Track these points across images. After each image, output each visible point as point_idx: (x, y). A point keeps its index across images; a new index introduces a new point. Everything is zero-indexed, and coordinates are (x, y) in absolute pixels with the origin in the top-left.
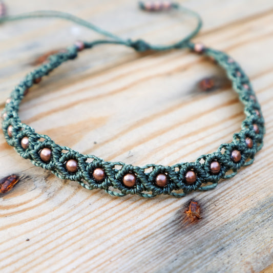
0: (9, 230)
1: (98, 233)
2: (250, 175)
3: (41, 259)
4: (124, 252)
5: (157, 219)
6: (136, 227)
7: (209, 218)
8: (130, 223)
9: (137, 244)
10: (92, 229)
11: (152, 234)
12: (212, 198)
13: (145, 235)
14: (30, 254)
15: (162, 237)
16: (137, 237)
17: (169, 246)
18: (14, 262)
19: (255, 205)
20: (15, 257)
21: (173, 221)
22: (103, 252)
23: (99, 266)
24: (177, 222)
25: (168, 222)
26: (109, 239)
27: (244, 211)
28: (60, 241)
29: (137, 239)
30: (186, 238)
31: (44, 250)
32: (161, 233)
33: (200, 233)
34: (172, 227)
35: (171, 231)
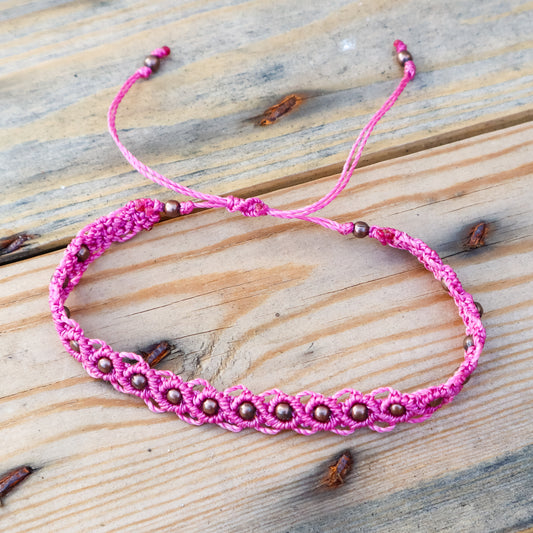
0: (136, 428)
1: (223, 466)
2: (437, 433)
3: (154, 482)
4: (240, 503)
5: (295, 467)
6: (268, 472)
7: (351, 487)
8: (263, 463)
9: (256, 497)
10: (220, 458)
11: (279, 487)
12: (373, 456)
13: (270, 487)
14: (145, 470)
15: (287, 495)
16: (262, 486)
17: (289, 512)
18: (127, 476)
19: (415, 484)
20: (130, 470)
21: (311, 477)
22: (218, 494)
23: (207, 512)
24: (314, 479)
25: (304, 476)
26: (231, 479)
27: (397, 490)
28: (180, 464)
29: (260, 490)
30: (312, 507)
31: (161, 470)
32: (290, 489)
33: (331, 505)
34: (305, 484)
35: (300, 491)
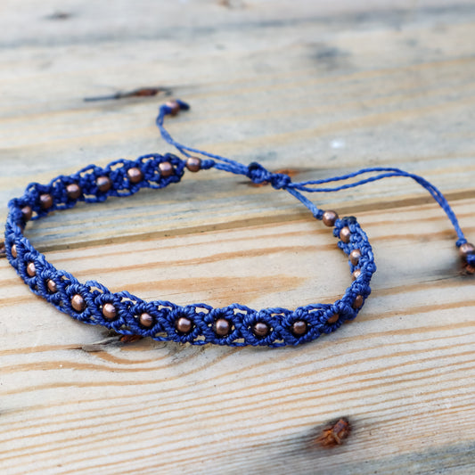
0: (108, 387)
1: (203, 423)
2: (446, 409)
3: (124, 432)
4: (220, 455)
5: (284, 428)
6: (253, 430)
7: (349, 448)
8: (248, 423)
9: (241, 450)
10: (200, 416)
11: (268, 444)
12: (373, 424)
13: (256, 443)
14: (115, 422)
15: (276, 452)
16: (247, 442)
17: (278, 465)
18: (93, 426)
19: (423, 449)
20: (99, 420)
21: (303, 437)
22: (196, 446)
23: (182, 460)
24: (306, 439)
25: (295, 436)
26: (212, 434)
27: (402, 453)
28: (155, 418)
29: (245, 445)
30: (304, 463)
31: (133, 423)
32: (278, 446)
33: (326, 461)
34: (297, 443)
35: (291, 448)
